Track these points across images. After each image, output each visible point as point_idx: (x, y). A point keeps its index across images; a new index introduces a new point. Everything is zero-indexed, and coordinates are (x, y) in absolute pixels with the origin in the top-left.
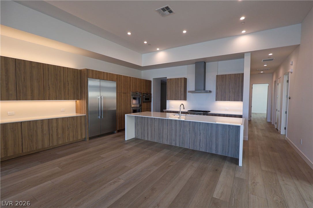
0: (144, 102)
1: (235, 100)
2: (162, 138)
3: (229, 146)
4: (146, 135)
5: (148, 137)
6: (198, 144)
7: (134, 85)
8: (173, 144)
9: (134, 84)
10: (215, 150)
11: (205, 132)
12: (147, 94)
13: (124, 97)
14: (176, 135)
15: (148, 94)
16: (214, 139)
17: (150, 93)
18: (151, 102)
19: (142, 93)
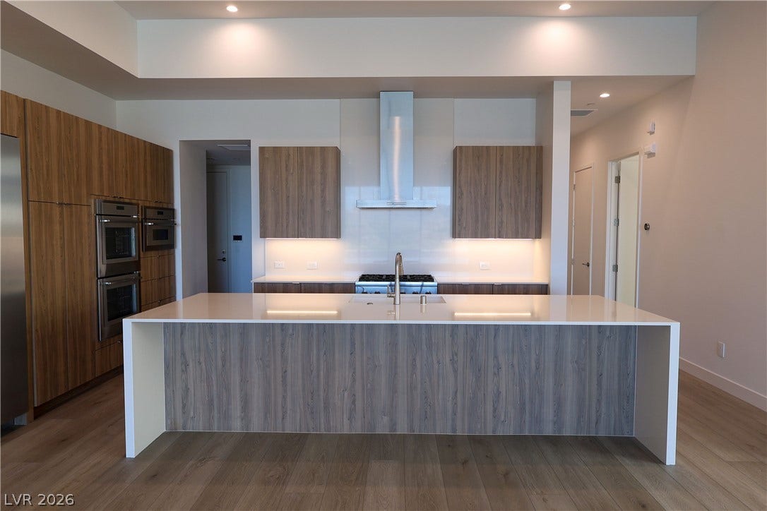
0: (149, 249)
1: (516, 235)
2: (326, 408)
3: (599, 401)
4: (239, 408)
5: (246, 417)
6: (490, 408)
7: (105, 166)
8: (382, 428)
9: (105, 158)
10: (555, 423)
11: (515, 362)
12: (160, 213)
13: (61, 223)
14: (393, 390)
15: (164, 212)
16: (549, 383)
17: (170, 207)
18: (172, 246)
19: (141, 203)
